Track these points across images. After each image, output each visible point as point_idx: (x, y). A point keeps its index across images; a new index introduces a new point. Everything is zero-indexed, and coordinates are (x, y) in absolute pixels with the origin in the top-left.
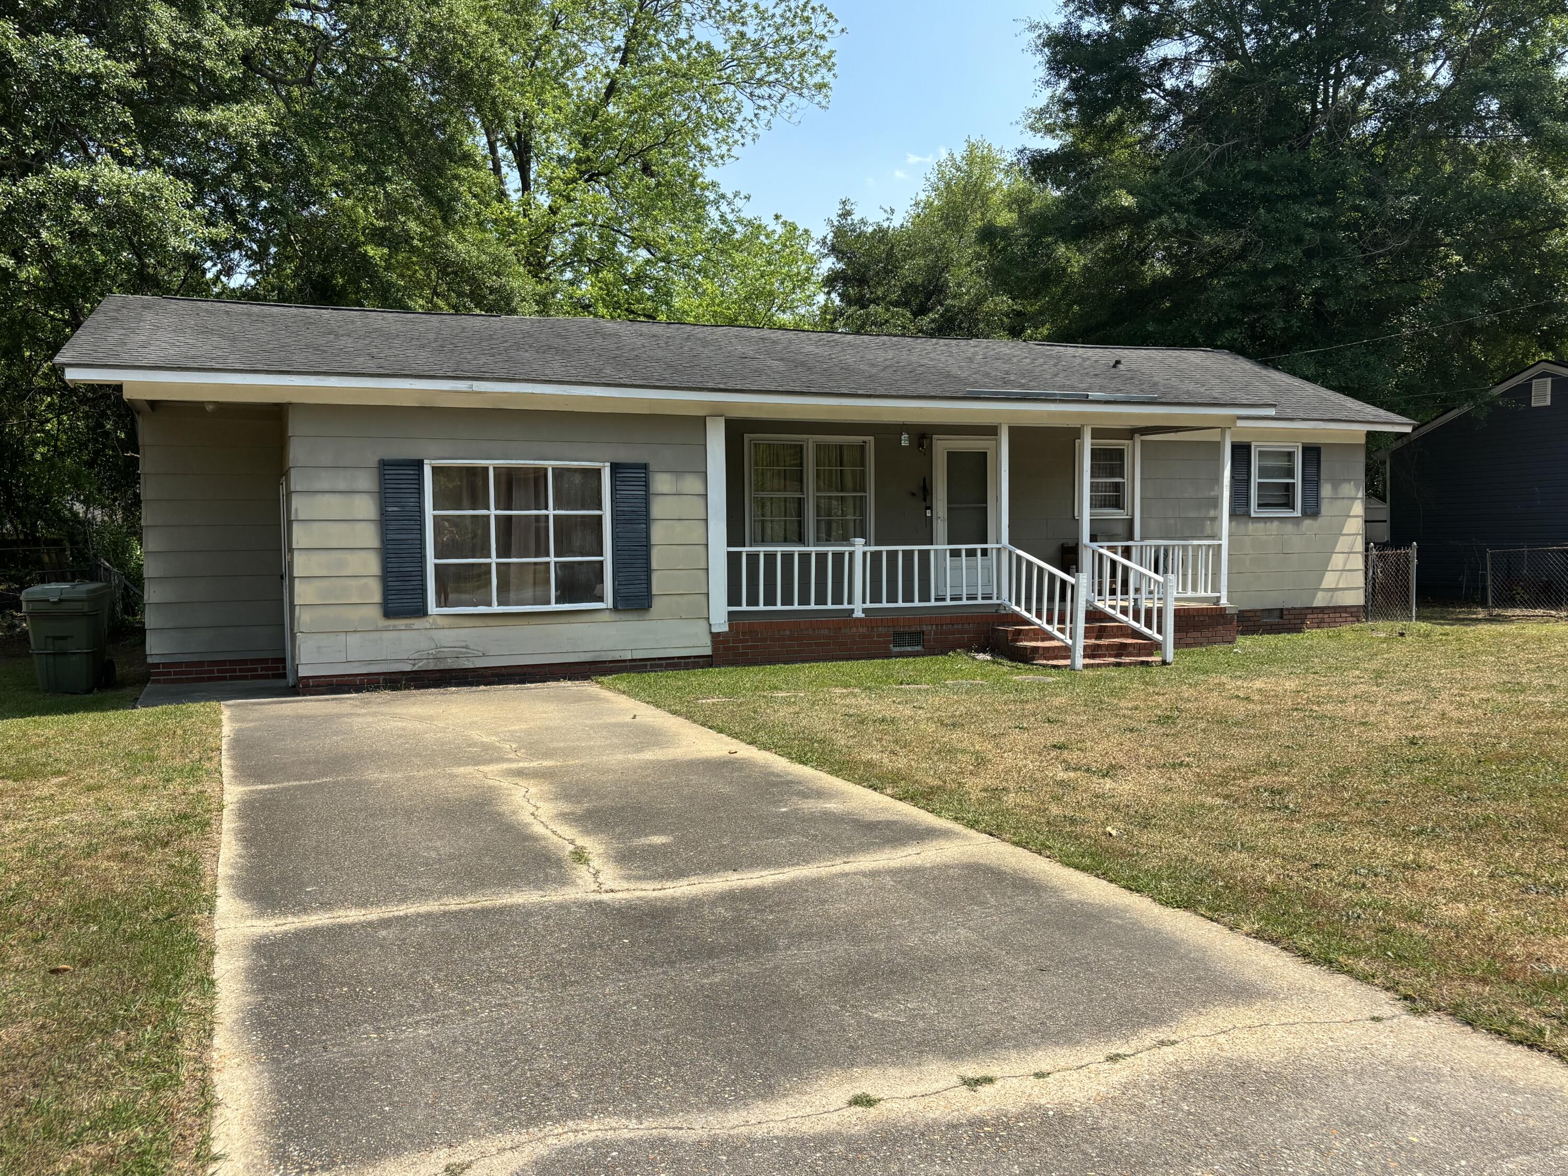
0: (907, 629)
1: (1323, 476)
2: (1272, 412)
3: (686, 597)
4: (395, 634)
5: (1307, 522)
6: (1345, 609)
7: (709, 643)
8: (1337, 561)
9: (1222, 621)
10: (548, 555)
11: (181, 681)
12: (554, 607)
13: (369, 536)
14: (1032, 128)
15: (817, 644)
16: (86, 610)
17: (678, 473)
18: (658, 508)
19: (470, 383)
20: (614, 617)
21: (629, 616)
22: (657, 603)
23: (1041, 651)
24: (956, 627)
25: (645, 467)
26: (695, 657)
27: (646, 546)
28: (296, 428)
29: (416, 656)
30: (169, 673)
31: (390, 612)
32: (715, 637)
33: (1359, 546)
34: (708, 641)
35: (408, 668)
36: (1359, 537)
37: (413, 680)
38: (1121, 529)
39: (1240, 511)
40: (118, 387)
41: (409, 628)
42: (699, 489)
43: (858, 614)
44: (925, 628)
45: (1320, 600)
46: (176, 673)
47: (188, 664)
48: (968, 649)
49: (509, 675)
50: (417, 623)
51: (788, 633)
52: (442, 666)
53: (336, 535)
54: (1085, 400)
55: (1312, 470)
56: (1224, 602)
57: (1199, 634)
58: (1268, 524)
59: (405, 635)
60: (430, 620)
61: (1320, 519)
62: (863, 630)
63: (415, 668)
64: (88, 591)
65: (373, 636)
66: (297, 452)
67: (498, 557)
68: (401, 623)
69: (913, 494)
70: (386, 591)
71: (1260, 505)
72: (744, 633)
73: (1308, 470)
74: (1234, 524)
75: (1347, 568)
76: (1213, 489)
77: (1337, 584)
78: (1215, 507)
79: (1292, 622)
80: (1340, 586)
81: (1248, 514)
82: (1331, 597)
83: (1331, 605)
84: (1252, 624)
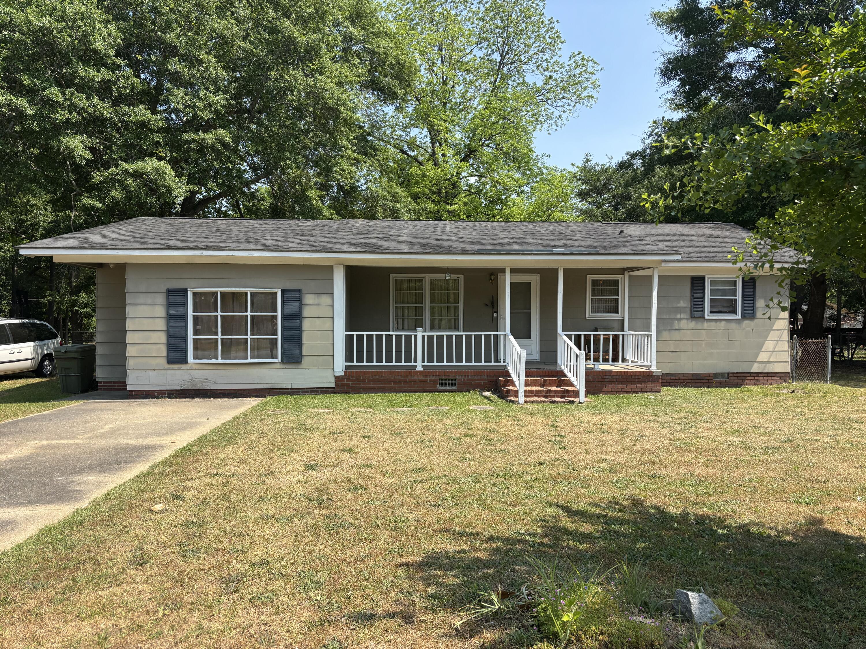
0: (447, 377)
1: (757, 294)
2: (679, 257)
3: (321, 358)
4: (173, 372)
5: (746, 322)
6: (775, 374)
7: (334, 381)
8: (769, 345)
9: (651, 379)
10: (247, 335)
11: (111, 390)
12: (249, 360)
13: (161, 325)
14: (670, 108)
15: (394, 384)
16: (76, 356)
17: (318, 294)
18: (307, 312)
19: (202, 251)
20: (282, 366)
21: (291, 366)
22: (305, 361)
23: (512, 393)
24: (476, 377)
25: (299, 291)
26: (326, 388)
27: (299, 331)
28: (129, 274)
29: (182, 383)
30: (105, 386)
31: (170, 361)
32: (337, 378)
33: (786, 335)
34: (333, 380)
35: (178, 388)
36: (786, 331)
37: (181, 394)
38: (616, 325)
39: (697, 315)
40: (51, 257)
41: (179, 369)
42: (329, 302)
43: (419, 368)
44: (457, 377)
45: (755, 369)
46: (109, 386)
47: (114, 382)
48: (482, 389)
49: (228, 393)
50: (183, 367)
51: (377, 377)
52: (195, 388)
53: (146, 324)
54: (551, 253)
55: (749, 291)
56: (654, 368)
57: (635, 387)
58: (718, 323)
59: (178, 372)
60: (190, 365)
61: (756, 321)
62: (422, 377)
63: (182, 388)
64: (78, 348)
65: (162, 372)
66: (130, 286)
67: (222, 335)
68: (176, 366)
69: (487, 305)
70: (169, 351)
71: (711, 312)
72: (353, 377)
73: (747, 291)
74: (693, 322)
75: (776, 349)
76: (679, 303)
77: (769, 359)
78: (681, 313)
79: (736, 381)
80: (771, 360)
81: (703, 317)
82: (765, 367)
83: (764, 371)
84: (707, 381)
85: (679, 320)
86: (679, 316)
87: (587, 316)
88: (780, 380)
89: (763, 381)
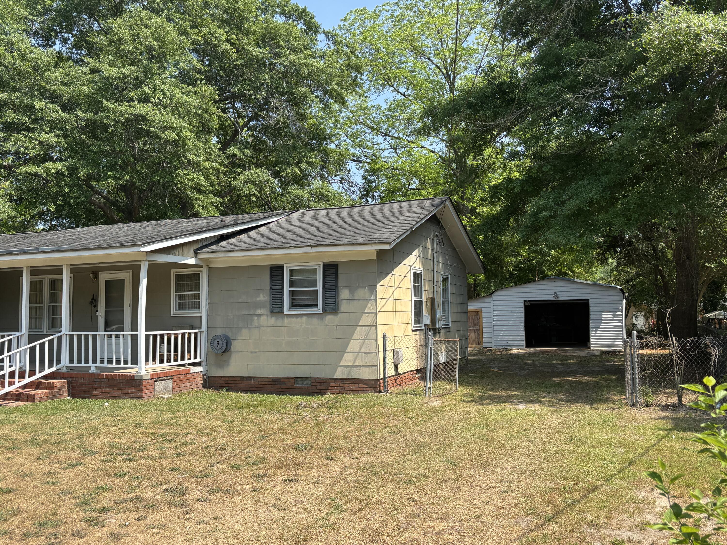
1: (340, 284)
5: (329, 317)
6: (362, 381)
8: (354, 345)
36: (373, 328)
39: (276, 310)
45: (340, 373)
55: (330, 281)
58: (299, 319)
61: (339, 315)
69: (90, 303)
71: (291, 306)
73: (329, 281)
74: (274, 318)
75: (362, 350)
76: (259, 296)
77: (354, 362)
78: (260, 308)
79: (318, 388)
80: (357, 363)
81: (282, 311)
82: (350, 371)
83: (350, 377)
84: (287, 387)
85: (259, 316)
86: (258, 312)
87: (172, 313)
88: (368, 389)
89: (349, 388)
